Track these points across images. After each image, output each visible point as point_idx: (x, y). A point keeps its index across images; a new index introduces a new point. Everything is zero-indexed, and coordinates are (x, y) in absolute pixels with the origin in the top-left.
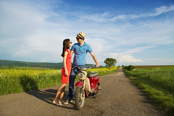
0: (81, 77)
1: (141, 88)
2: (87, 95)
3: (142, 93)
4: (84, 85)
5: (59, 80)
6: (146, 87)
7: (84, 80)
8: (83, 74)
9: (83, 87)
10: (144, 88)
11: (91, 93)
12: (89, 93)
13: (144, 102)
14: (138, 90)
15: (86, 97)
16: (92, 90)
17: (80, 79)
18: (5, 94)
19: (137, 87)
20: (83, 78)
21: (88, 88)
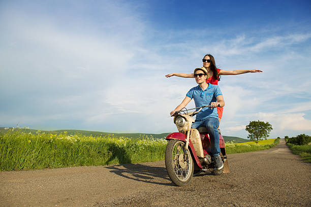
0: (181, 126)
5: (160, 154)
7: (187, 132)
12: (202, 160)
16: (207, 156)
17: (180, 129)
18: (74, 165)
20: (186, 128)
21: (199, 150)
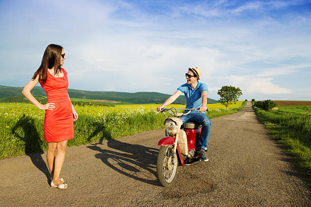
0: (171, 129)
1: (285, 147)
2: (182, 162)
3: (285, 157)
4: (176, 144)
6: (295, 146)
7: (175, 135)
8: (174, 123)
9: (174, 146)
10: (290, 147)
11: (188, 158)
12: (186, 157)
13: (288, 173)
14: (279, 151)
15: (180, 164)
16: (190, 152)
17: (170, 132)
19: (278, 144)
20: (174, 131)
21: (184, 148)
